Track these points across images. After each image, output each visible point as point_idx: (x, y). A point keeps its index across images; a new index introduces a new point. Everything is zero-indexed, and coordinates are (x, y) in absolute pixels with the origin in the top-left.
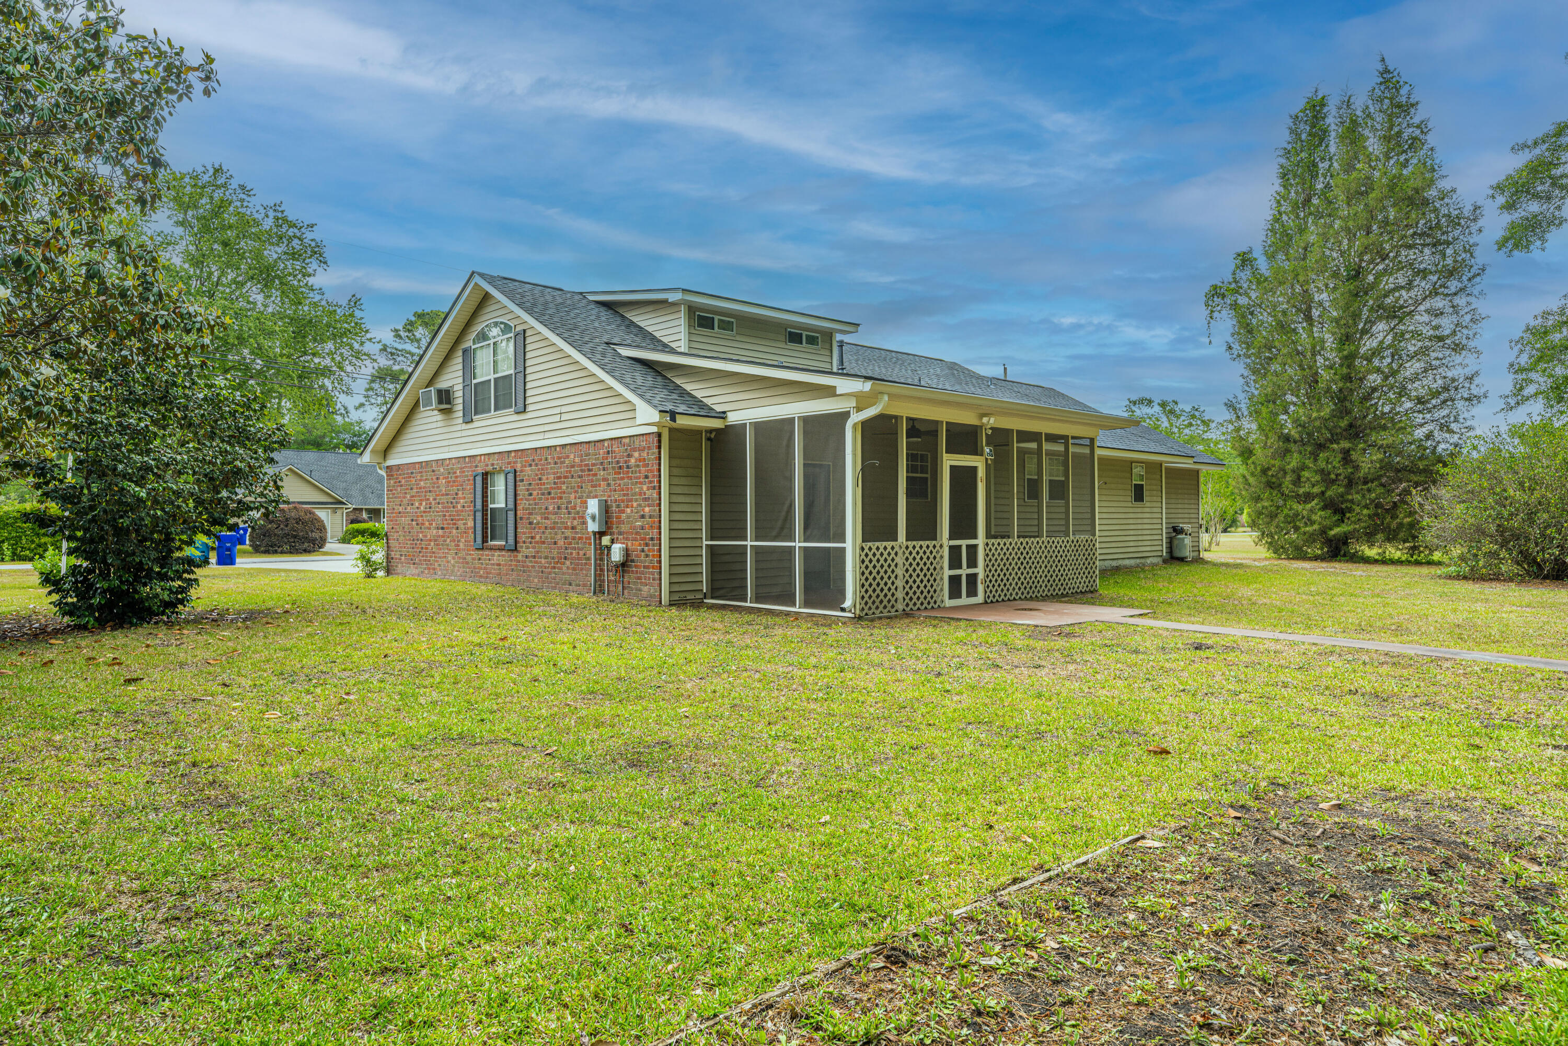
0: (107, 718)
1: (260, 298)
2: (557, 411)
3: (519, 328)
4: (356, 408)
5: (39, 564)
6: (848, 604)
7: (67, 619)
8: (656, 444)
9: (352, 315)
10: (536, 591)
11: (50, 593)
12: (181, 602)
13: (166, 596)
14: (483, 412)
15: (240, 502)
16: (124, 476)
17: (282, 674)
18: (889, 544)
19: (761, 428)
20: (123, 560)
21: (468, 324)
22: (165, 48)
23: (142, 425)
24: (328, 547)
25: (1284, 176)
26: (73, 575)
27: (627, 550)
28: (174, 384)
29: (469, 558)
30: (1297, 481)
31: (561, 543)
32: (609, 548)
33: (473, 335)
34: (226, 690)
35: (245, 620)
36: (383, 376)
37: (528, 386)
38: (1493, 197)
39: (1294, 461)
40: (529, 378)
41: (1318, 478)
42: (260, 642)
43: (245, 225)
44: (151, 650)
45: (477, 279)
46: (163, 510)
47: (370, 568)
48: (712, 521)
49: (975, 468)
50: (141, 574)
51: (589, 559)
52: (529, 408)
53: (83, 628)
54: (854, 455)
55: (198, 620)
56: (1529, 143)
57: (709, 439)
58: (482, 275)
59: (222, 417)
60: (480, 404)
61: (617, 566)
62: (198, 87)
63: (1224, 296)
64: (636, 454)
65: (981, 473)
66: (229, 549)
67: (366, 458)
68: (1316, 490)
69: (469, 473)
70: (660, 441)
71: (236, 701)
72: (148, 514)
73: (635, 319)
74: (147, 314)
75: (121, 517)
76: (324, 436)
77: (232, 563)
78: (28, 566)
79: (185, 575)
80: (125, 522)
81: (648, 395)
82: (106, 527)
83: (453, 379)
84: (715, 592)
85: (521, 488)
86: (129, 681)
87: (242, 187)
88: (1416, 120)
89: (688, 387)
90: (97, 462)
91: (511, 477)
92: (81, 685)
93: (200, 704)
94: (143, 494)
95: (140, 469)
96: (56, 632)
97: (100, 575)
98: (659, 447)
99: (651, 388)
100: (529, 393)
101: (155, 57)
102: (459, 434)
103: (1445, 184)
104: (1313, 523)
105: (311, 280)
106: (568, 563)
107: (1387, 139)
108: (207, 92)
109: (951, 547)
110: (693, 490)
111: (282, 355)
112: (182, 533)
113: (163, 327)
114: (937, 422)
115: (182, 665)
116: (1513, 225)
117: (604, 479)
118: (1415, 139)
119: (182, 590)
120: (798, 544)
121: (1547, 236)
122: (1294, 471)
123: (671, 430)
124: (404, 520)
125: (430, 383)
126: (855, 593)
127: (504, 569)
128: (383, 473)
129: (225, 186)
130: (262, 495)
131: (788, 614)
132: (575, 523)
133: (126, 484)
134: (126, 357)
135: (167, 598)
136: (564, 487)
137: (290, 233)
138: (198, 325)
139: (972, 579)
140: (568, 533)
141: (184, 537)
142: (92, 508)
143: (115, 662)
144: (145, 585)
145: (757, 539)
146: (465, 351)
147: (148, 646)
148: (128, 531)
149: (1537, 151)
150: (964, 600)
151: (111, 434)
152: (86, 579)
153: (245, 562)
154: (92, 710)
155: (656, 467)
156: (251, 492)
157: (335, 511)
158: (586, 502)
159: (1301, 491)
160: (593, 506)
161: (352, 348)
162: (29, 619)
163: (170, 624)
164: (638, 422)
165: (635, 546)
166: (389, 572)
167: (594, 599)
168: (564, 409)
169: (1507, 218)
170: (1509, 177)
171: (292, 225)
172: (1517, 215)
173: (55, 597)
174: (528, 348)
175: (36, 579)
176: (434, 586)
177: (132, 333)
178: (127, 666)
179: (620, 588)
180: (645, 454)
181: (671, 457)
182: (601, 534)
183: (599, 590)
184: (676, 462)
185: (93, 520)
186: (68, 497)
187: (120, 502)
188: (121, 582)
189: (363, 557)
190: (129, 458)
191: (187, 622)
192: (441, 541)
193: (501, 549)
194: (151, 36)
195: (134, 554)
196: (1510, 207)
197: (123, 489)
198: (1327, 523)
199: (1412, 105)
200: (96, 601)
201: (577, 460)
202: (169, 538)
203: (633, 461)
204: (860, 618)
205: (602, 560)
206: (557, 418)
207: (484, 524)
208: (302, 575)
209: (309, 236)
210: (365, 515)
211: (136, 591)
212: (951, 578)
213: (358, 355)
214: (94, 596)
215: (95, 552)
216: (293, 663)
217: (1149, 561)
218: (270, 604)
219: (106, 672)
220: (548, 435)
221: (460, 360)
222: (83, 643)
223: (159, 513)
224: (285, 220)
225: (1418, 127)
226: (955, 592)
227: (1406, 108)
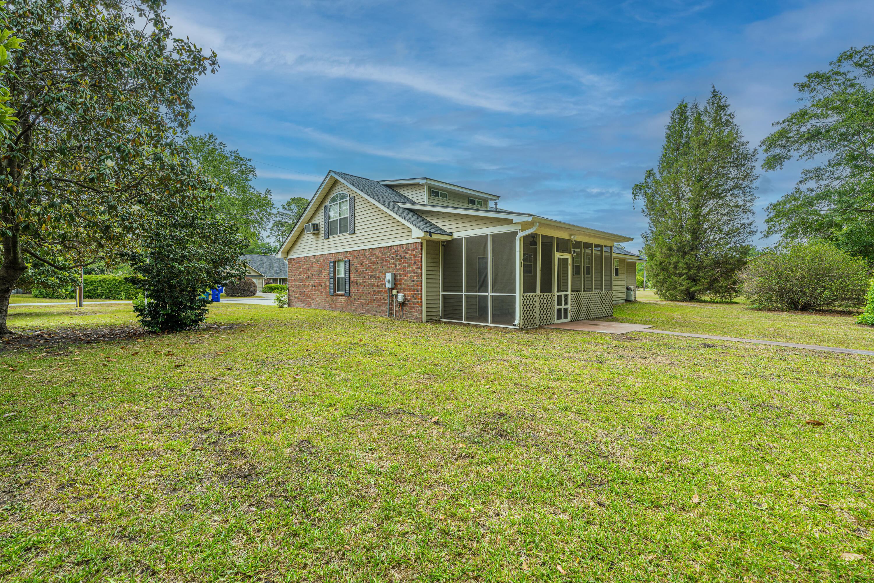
0: (165, 392)
1: (229, 190)
2: (370, 233)
3: (352, 196)
4: (267, 238)
5: (135, 301)
6: (517, 322)
7: (146, 328)
8: (420, 247)
9: (267, 197)
10: (360, 314)
11: (138, 316)
12: (200, 320)
13: (193, 317)
14: (334, 234)
15: (228, 273)
16: (173, 260)
17: (257, 361)
18: (533, 294)
19: (469, 240)
20: (173, 300)
21: (327, 195)
22: (193, 48)
23: (182, 235)
24: (258, 294)
25: (668, 138)
26: (149, 307)
27: (405, 296)
28: (197, 218)
29: (327, 299)
30: (676, 268)
31: (372, 293)
32: (396, 296)
33: (329, 200)
34: (229, 371)
35: (231, 328)
36: (277, 224)
37: (356, 222)
38: (761, 146)
39: (674, 259)
40: (356, 218)
41: (685, 266)
42: (240, 342)
43: (224, 158)
44: (187, 346)
45: (332, 174)
46: (192, 276)
47: (281, 304)
48: (444, 283)
49: (567, 259)
50: (181, 307)
51: (386, 300)
52: (356, 232)
53: (154, 333)
54: (520, 252)
55: (208, 329)
56: (781, 122)
57: (443, 245)
58: (334, 172)
59: (219, 233)
60: (332, 230)
61: (400, 304)
62: (209, 68)
63: (640, 189)
64: (410, 252)
65: (570, 261)
66: (217, 295)
67: (279, 255)
68: (684, 271)
69: (327, 262)
70: (422, 246)
71: (237, 379)
72: (185, 278)
73: (402, 193)
74: (184, 180)
75: (172, 280)
76: (254, 249)
77: (218, 300)
78: (130, 302)
79: (202, 308)
80: (174, 282)
81: (417, 224)
82: (165, 285)
83: (319, 220)
84: (445, 316)
85: (353, 268)
86: (177, 366)
87: (221, 143)
88: (728, 113)
89: (433, 222)
90: (160, 253)
91: (347, 263)
92: (152, 369)
93: (217, 382)
94: (183, 269)
95: (181, 257)
96: (141, 335)
97: (162, 307)
98: (422, 249)
99: (418, 221)
100: (356, 225)
101: (188, 51)
102: (322, 244)
103: (744, 140)
104: (683, 286)
105: (250, 183)
106: (375, 302)
107: (715, 120)
108: (213, 71)
109: (558, 296)
110: (436, 269)
111: (238, 214)
112: (201, 287)
113: (192, 186)
114: (552, 237)
115: (204, 355)
116: (768, 159)
117: (393, 264)
118: (727, 121)
119: (201, 314)
120: (489, 294)
121: (783, 163)
122: (674, 263)
123: (427, 241)
124: (296, 283)
125: (309, 221)
126: (520, 317)
127: (344, 305)
128: (286, 262)
129: (214, 142)
130: (238, 270)
131: (484, 327)
132: (379, 284)
133: (174, 264)
134: (174, 202)
135: (194, 319)
136: (373, 268)
137: (241, 163)
138: (209, 187)
139: (566, 310)
140: (375, 288)
141: (201, 290)
142: (158, 275)
143: (170, 354)
144: (183, 312)
145: (467, 291)
146: (325, 207)
147: (186, 344)
148: (175, 287)
149: (783, 126)
150: (563, 320)
151: (166, 239)
152: (155, 309)
153: (224, 300)
154: (157, 386)
155: (420, 258)
156: (233, 269)
157: (259, 279)
158: (385, 274)
159: (678, 272)
160: (389, 276)
161: (267, 211)
162: (129, 327)
163: (195, 331)
164: (413, 237)
165: (409, 295)
166: (289, 305)
167: (389, 319)
168: (374, 232)
169: (766, 155)
170: (768, 138)
171: (242, 159)
172: (770, 154)
173: (140, 318)
174: (356, 205)
175: (132, 308)
176: (312, 312)
177: (177, 192)
178: (176, 356)
179: (402, 314)
180: (414, 252)
181: (427, 254)
182: (392, 289)
183: (391, 314)
184: (429, 256)
185: (158, 281)
186: (146, 270)
187: (171, 273)
188: (172, 311)
189: (278, 299)
190: (176, 251)
191: (204, 330)
192: (314, 292)
193: (342, 295)
194: (186, 40)
195: (178, 297)
196: (767, 151)
197: (173, 266)
198: (689, 285)
199: (726, 106)
200: (160, 320)
201: (380, 255)
202: (194, 290)
203: (408, 255)
204: (522, 329)
205: (392, 301)
206: (370, 236)
207: (334, 284)
208: (250, 307)
209: (249, 164)
210: (271, 281)
211: (179, 315)
212: (558, 310)
213: (269, 214)
214: (159, 317)
215: (159, 296)
216: (261, 356)
217: (620, 302)
218: (240, 320)
219: (165, 360)
220: (365, 244)
221: (323, 211)
222: (154, 342)
223: (190, 278)
224: (239, 157)
225: (729, 115)
226: (559, 317)
227: (724, 108)
